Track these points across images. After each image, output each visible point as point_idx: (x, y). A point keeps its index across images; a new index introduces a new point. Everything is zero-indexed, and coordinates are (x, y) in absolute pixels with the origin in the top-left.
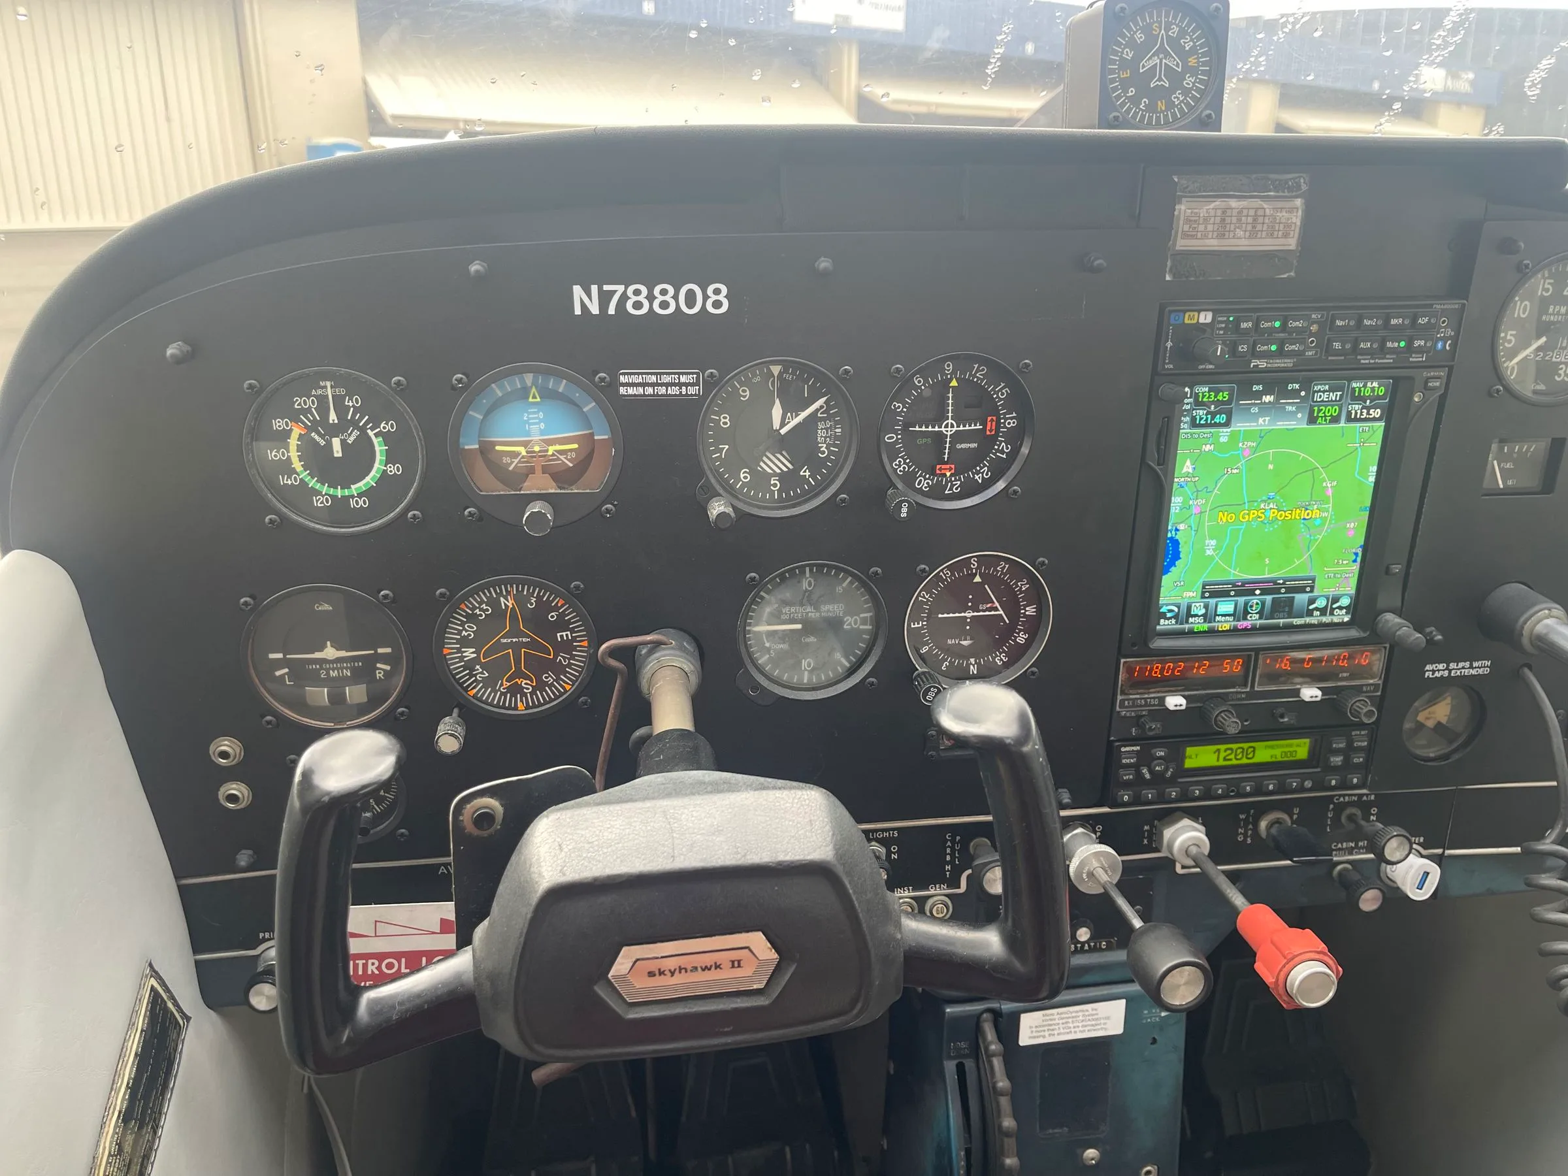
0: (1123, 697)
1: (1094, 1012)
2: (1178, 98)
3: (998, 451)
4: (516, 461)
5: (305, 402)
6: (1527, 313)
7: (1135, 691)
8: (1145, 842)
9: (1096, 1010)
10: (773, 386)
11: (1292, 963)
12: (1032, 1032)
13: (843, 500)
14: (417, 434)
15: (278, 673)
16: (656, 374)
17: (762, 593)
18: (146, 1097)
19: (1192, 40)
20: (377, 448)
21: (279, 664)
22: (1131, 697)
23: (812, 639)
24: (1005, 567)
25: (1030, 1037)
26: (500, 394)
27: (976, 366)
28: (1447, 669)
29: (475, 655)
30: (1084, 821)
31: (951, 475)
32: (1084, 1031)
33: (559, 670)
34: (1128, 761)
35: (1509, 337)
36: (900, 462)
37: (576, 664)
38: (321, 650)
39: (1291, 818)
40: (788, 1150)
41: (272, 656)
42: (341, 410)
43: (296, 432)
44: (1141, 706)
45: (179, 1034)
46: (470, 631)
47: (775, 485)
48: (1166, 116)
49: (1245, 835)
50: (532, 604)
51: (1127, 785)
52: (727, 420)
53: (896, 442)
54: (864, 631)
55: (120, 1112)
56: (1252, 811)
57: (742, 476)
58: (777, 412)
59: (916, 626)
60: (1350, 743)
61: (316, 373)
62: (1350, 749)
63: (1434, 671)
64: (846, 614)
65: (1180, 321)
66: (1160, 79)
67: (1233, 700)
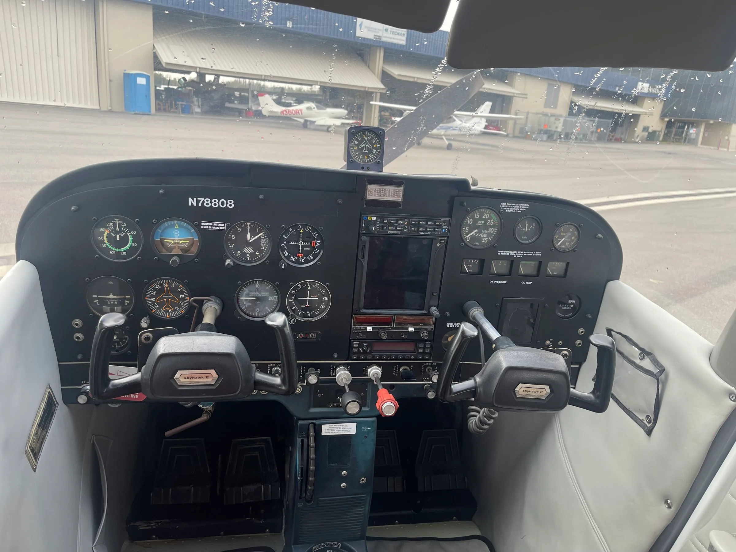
0: (354, 326)
1: (346, 426)
2: (371, 156)
3: (315, 251)
4: (171, 244)
5: (110, 224)
6: (472, 222)
7: (358, 325)
8: (364, 373)
9: (347, 425)
10: (248, 228)
11: (383, 403)
12: (326, 431)
13: (267, 262)
14: (142, 235)
15: (95, 301)
16: (212, 223)
17: (243, 288)
18: (45, 421)
19: (375, 140)
20: (130, 238)
21: (96, 299)
22: (356, 326)
23: (259, 303)
24: (317, 285)
25: (325, 433)
26: (167, 225)
27: (308, 227)
28: (454, 325)
29: (155, 300)
30: (344, 365)
31: (301, 257)
32: (343, 432)
33: (180, 306)
34: (355, 346)
35: (466, 229)
36: (286, 252)
37: (185, 305)
38: (109, 295)
39: (410, 368)
40: (263, 486)
41: (94, 296)
42: (120, 227)
43: (107, 232)
44: (359, 329)
45: (55, 408)
46: (154, 293)
47: (248, 256)
48: (367, 160)
49: (396, 373)
50: (173, 286)
51: (355, 353)
52: (234, 237)
53: (285, 247)
54: (274, 301)
55: (38, 423)
56: (398, 366)
57: (238, 253)
58: (249, 236)
59: (291, 301)
60: (425, 345)
61: (113, 217)
62: (425, 348)
63: (450, 326)
64: (269, 296)
65: (366, 219)
66: (365, 150)
67: (388, 330)
